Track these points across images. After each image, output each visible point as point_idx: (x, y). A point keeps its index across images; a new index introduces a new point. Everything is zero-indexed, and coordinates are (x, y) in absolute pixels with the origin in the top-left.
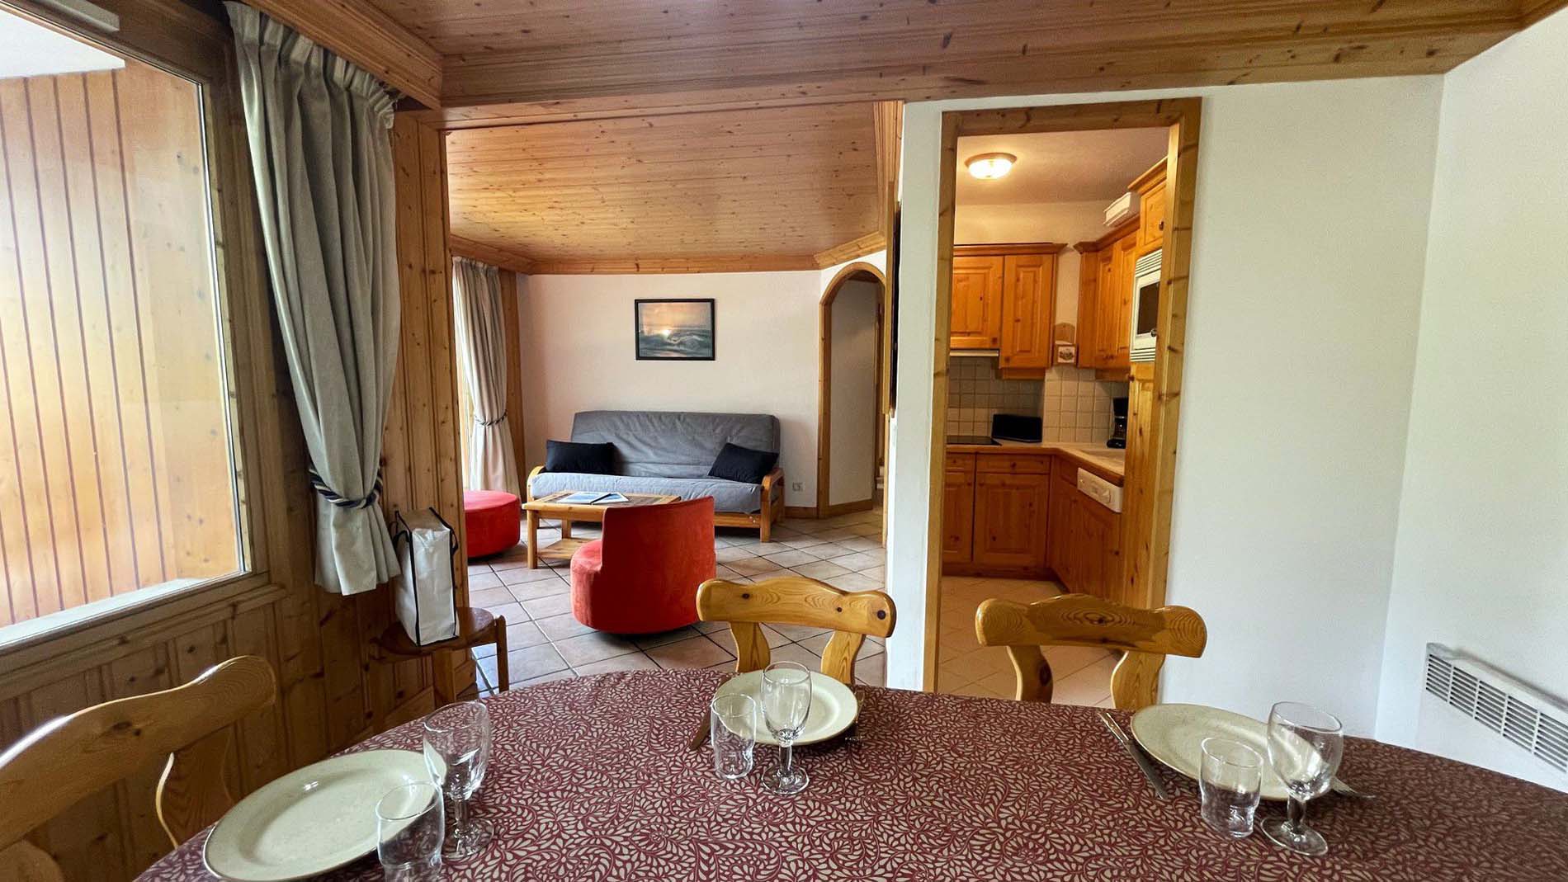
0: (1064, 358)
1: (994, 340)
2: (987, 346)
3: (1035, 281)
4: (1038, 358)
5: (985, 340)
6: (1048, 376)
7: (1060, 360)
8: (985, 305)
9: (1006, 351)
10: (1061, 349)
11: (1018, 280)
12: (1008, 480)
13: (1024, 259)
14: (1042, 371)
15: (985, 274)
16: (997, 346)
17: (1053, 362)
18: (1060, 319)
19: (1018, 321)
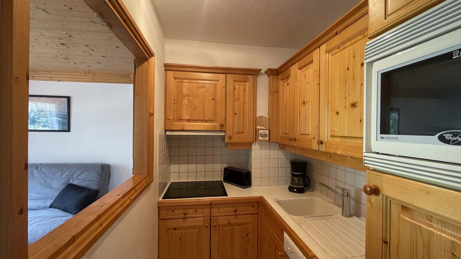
0: (262, 137)
1: (222, 125)
2: (218, 129)
3: (245, 91)
4: (248, 136)
5: (217, 125)
6: (254, 147)
7: (261, 138)
8: (216, 103)
9: (229, 133)
10: (261, 132)
11: (235, 89)
12: (233, 220)
13: (238, 77)
14: (250, 144)
15: (215, 84)
16: (224, 129)
17: (256, 139)
18: (259, 114)
19: (236, 114)
